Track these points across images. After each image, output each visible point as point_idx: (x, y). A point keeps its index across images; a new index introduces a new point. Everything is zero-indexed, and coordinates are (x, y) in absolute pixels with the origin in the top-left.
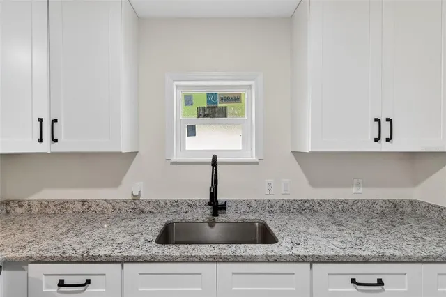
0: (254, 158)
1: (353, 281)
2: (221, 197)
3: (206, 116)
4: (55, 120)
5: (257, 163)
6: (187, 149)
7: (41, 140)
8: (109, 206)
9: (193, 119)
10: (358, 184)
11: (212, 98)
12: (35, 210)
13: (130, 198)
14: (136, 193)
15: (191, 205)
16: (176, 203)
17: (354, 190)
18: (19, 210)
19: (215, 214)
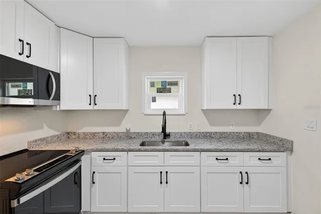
0: (184, 113)
1: (217, 159)
2: (167, 131)
3: (161, 92)
4: (96, 96)
5: (184, 115)
6: (152, 108)
7: (90, 104)
8: (116, 135)
9: (155, 93)
10: (232, 125)
11: (164, 83)
12: (82, 136)
13: (125, 131)
14: (128, 129)
15: (154, 134)
16: (147, 133)
17: (231, 127)
18: (74, 137)
19: (165, 138)
